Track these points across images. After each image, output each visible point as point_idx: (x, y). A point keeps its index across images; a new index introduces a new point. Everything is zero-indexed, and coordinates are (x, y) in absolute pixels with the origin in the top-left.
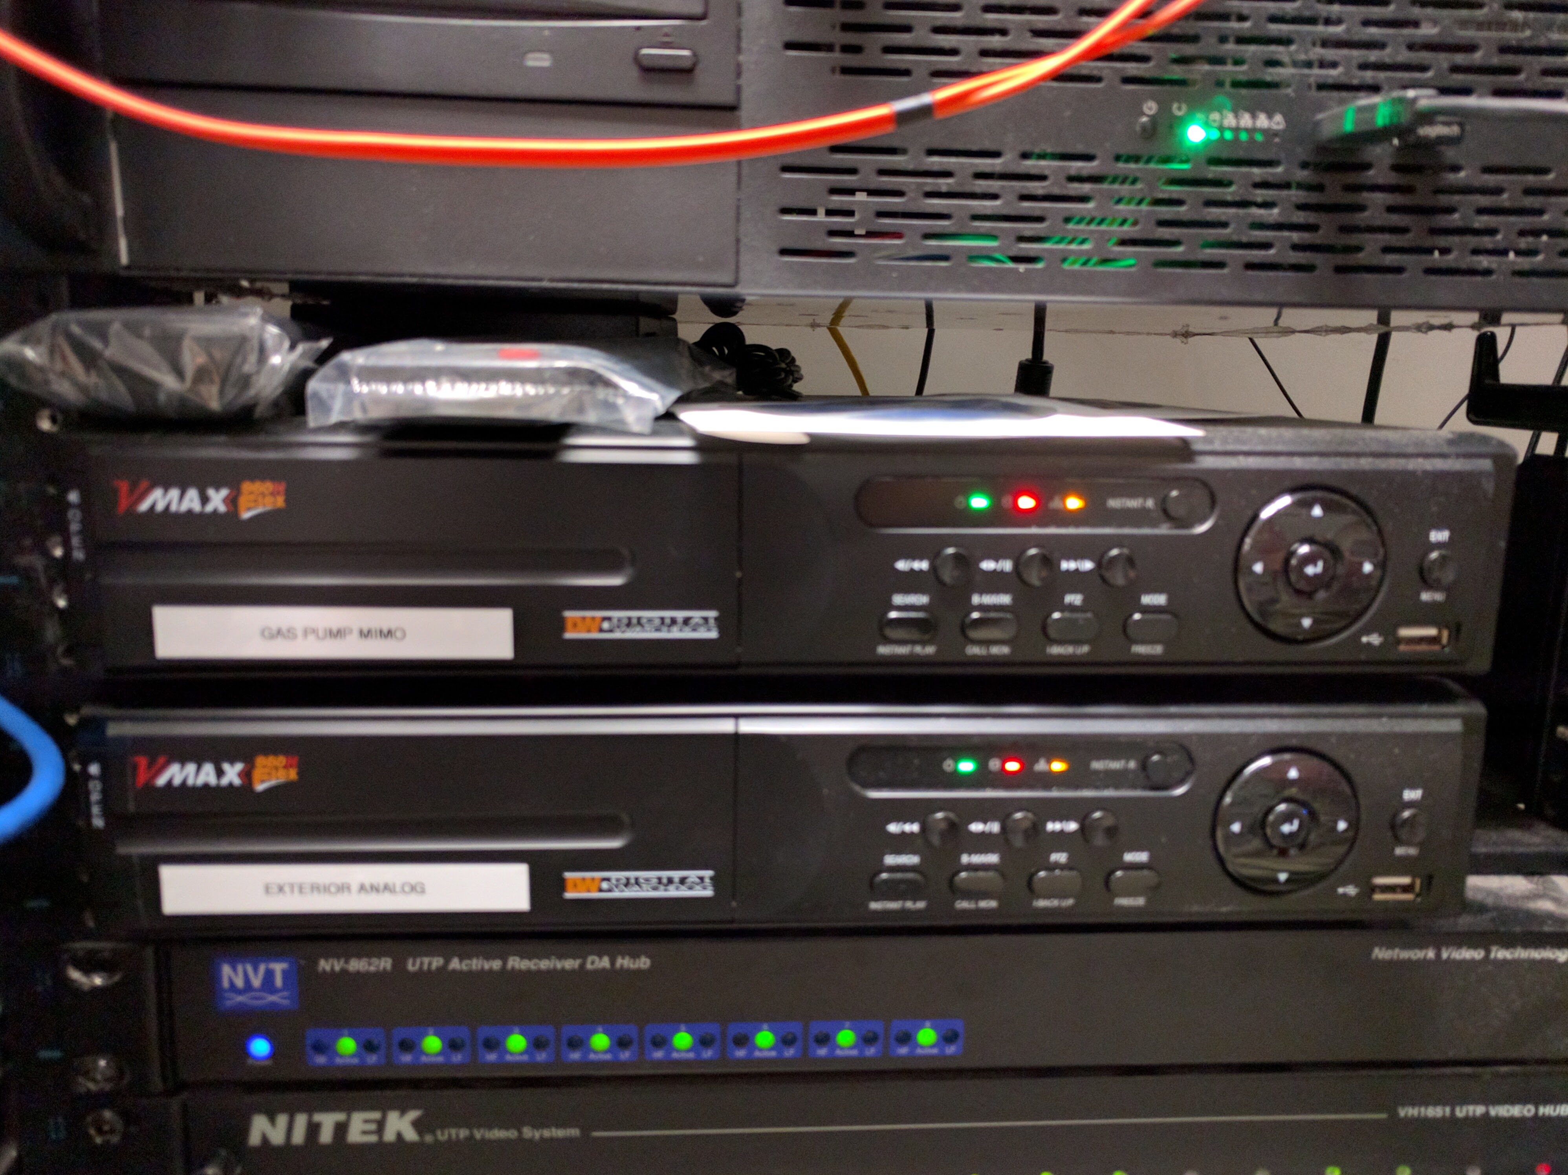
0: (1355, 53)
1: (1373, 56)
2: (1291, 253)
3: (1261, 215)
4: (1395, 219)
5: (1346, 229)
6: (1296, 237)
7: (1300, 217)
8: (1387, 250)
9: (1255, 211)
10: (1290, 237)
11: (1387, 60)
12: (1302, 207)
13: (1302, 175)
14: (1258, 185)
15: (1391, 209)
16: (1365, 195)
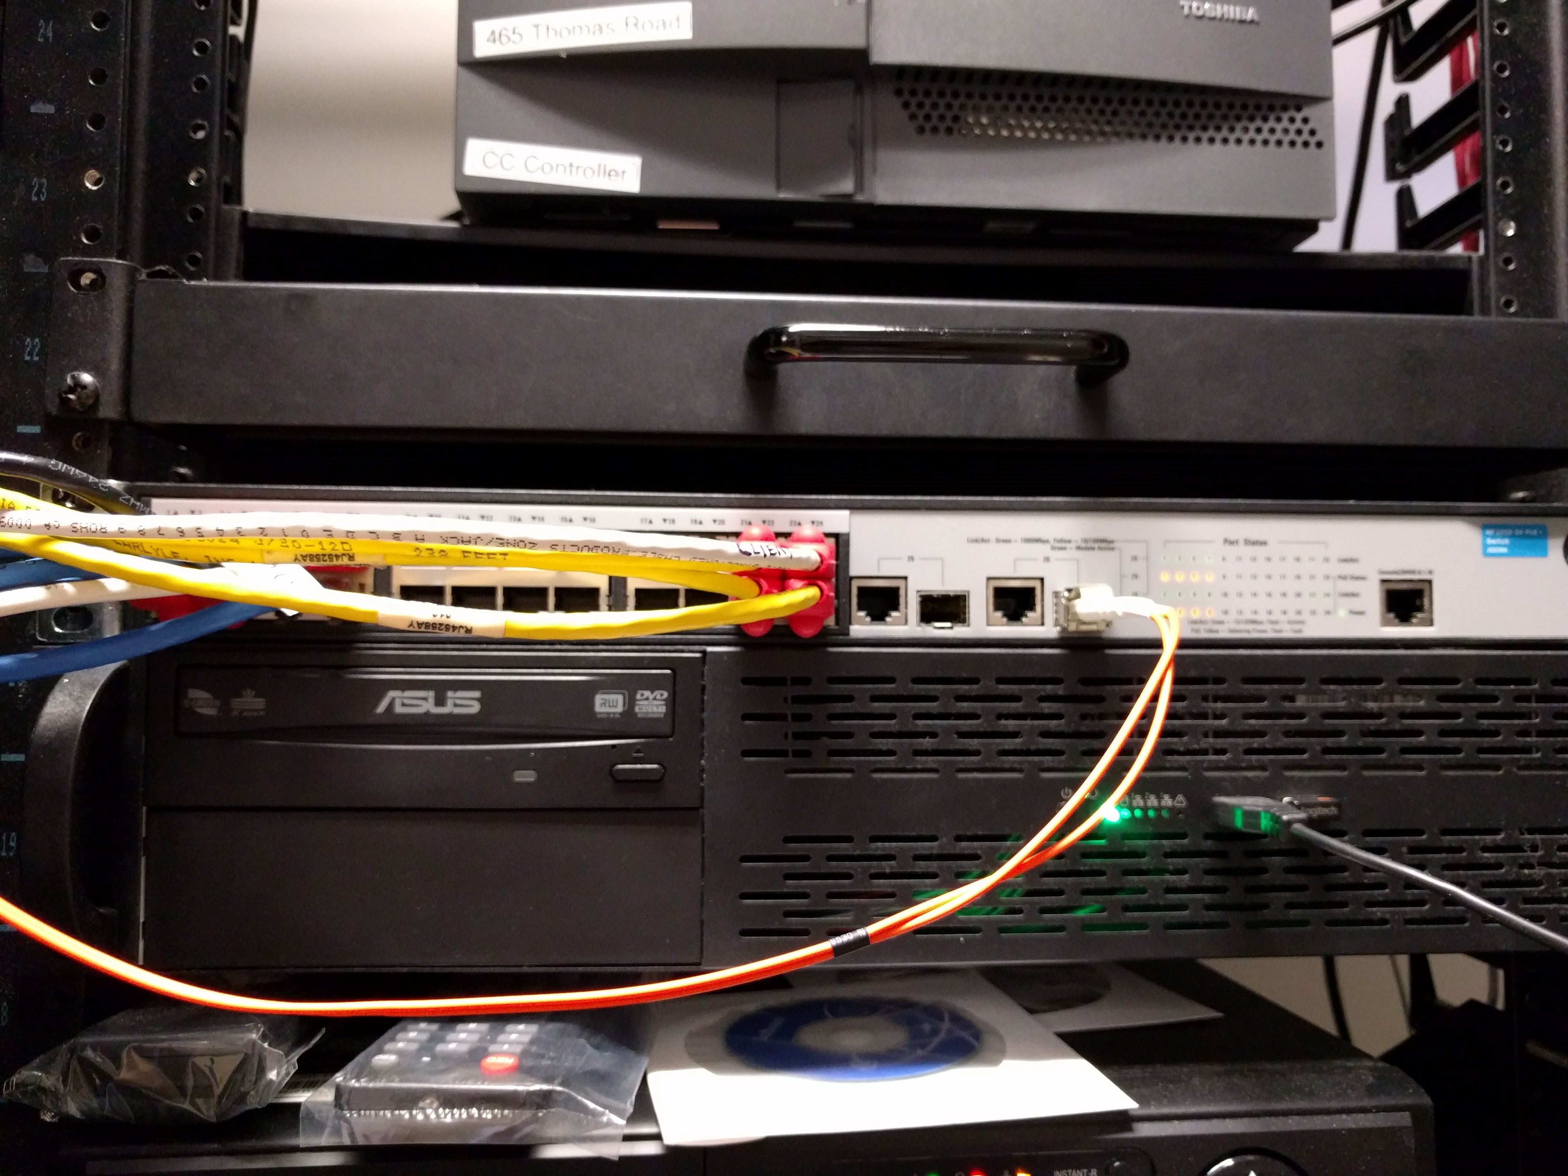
0: (1240, 741)
1: (1256, 743)
2: (1205, 912)
3: (1174, 882)
4: (1293, 879)
5: (1251, 890)
6: (1207, 897)
7: (1209, 881)
8: (1290, 906)
9: (1168, 877)
10: (1203, 899)
11: (1268, 746)
12: (1209, 872)
13: (1207, 845)
14: (1167, 855)
15: (1288, 870)
16: (1264, 859)
